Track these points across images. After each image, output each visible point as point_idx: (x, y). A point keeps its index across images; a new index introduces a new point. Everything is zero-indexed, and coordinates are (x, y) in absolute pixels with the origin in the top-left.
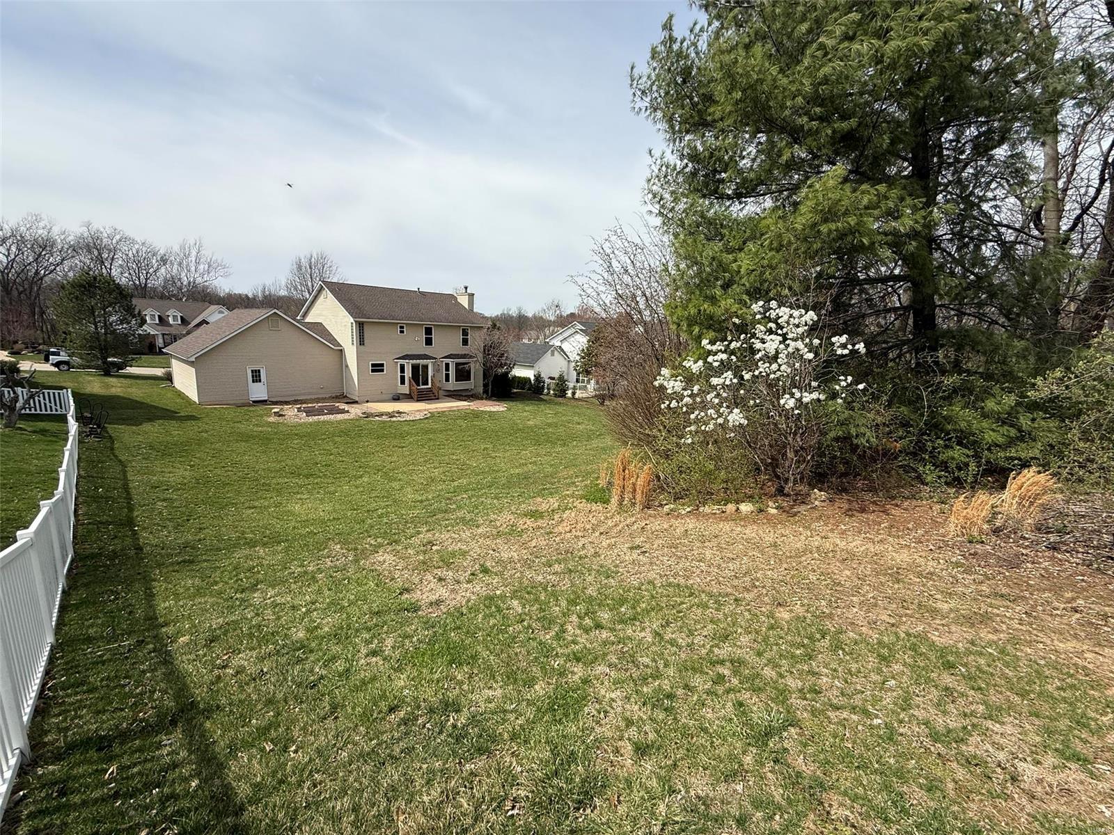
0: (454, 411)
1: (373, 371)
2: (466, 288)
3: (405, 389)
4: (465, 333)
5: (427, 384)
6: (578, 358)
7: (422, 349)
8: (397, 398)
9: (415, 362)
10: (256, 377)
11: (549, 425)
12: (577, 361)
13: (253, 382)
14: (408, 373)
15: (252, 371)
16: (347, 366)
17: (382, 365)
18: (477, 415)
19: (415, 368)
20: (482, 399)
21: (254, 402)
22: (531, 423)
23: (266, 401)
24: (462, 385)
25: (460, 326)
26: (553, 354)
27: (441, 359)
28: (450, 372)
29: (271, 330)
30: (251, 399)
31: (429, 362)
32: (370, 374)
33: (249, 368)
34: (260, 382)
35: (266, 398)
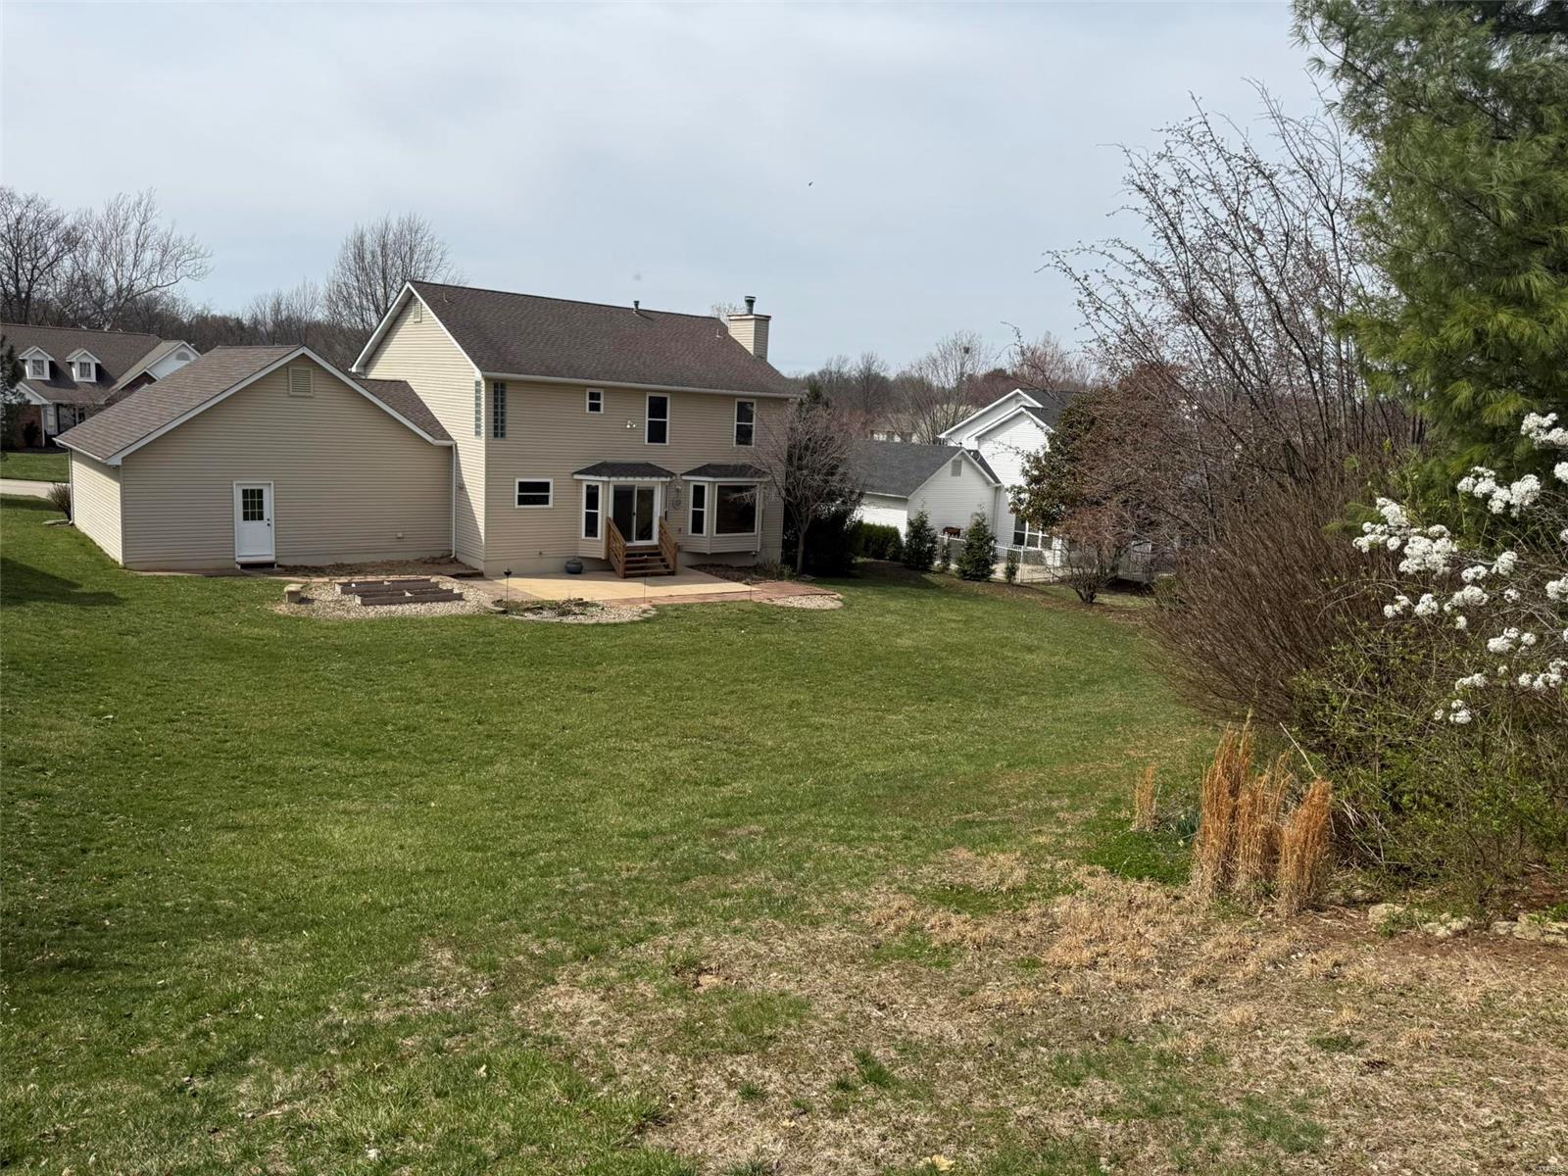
0: (714, 604)
1: (522, 500)
2: (750, 302)
3: (596, 547)
4: (744, 412)
5: (650, 537)
6: (1022, 481)
7: (641, 450)
8: (575, 569)
9: (623, 481)
10: (253, 505)
11: (954, 650)
12: (1021, 490)
13: (246, 518)
14: (605, 509)
15: (245, 492)
16: (462, 487)
17: (545, 487)
18: (770, 616)
19: (622, 496)
20: (780, 577)
21: (245, 566)
22: (904, 642)
23: (270, 565)
24: (734, 542)
25: (734, 397)
26: (956, 472)
27: (684, 478)
28: (705, 510)
29: (292, 396)
30: (239, 560)
31: (658, 483)
32: (515, 509)
33: (238, 484)
34: (261, 519)
35: (273, 558)
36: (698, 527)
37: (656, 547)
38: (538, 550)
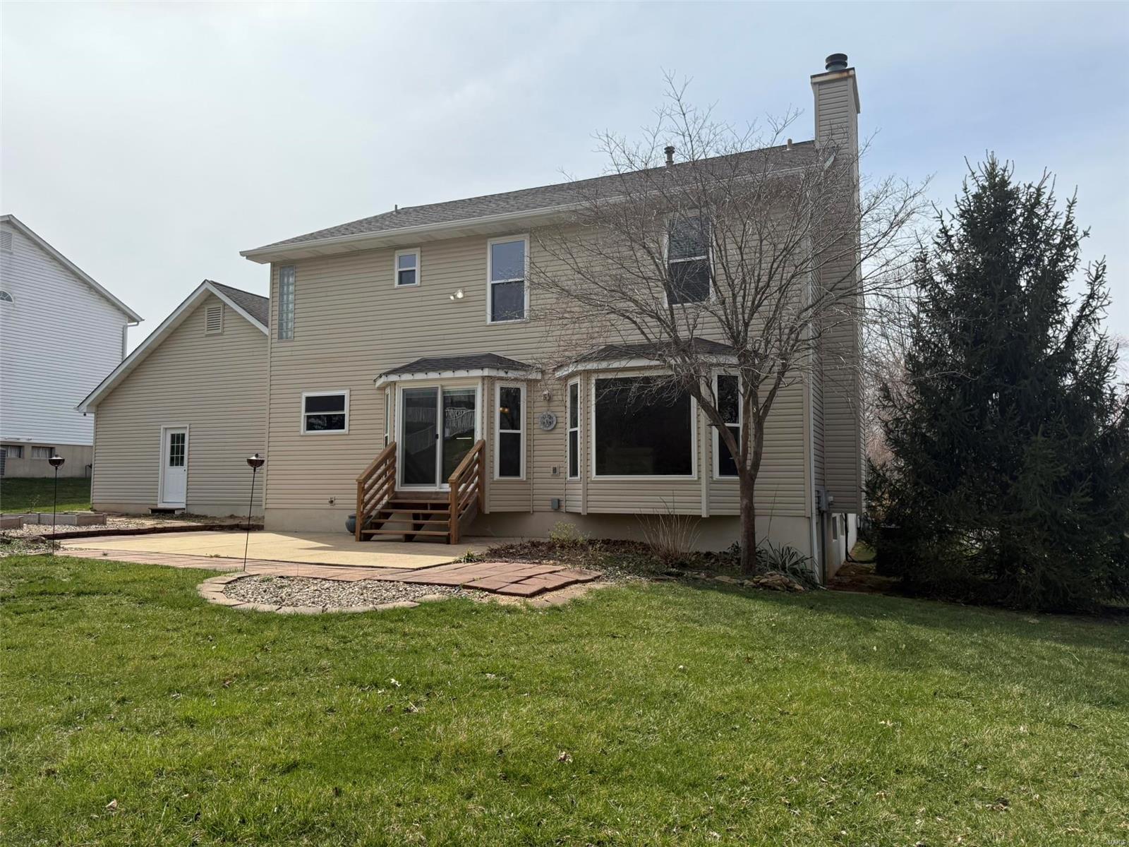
1: (310, 426)
7: (480, 334)
9: (414, 381)
10: (177, 450)
13: (172, 464)
14: (392, 430)
15: (173, 436)
17: (338, 402)
24: (635, 493)
28: (579, 429)
29: (207, 336)
30: (161, 506)
31: (475, 381)
32: (302, 436)
33: (166, 429)
34: (182, 464)
35: (183, 506)
36: (574, 462)
38: (329, 497)
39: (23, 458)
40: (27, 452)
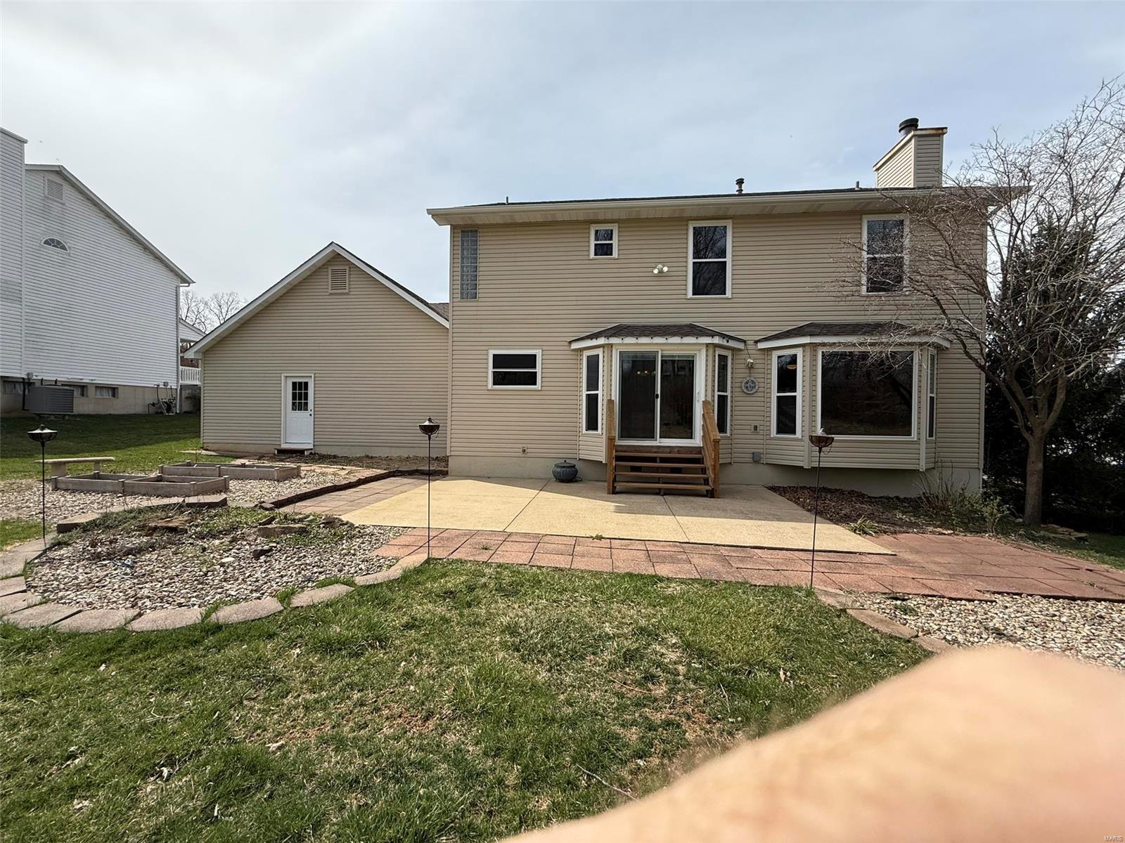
1: (499, 379)
3: (599, 444)
5: (688, 434)
7: (679, 307)
8: (565, 476)
9: (632, 344)
10: (300, 395)
13: (294, 408)
14: (610, 388)
15: (294, 384)
17: (530, 360)
24: (864, 451)
27: (761, 346)
28: (799, 394)
29: (331, 294)
30: (284, 446)
31: (699, 347)
32: (488, 390)
33: (286, 377)
34: (306, 409)
35: (311, 446)
36: (786, 422)
37: (699, 450)
38: (521, 446)
39: (87, 396)
40: (91, 391)
